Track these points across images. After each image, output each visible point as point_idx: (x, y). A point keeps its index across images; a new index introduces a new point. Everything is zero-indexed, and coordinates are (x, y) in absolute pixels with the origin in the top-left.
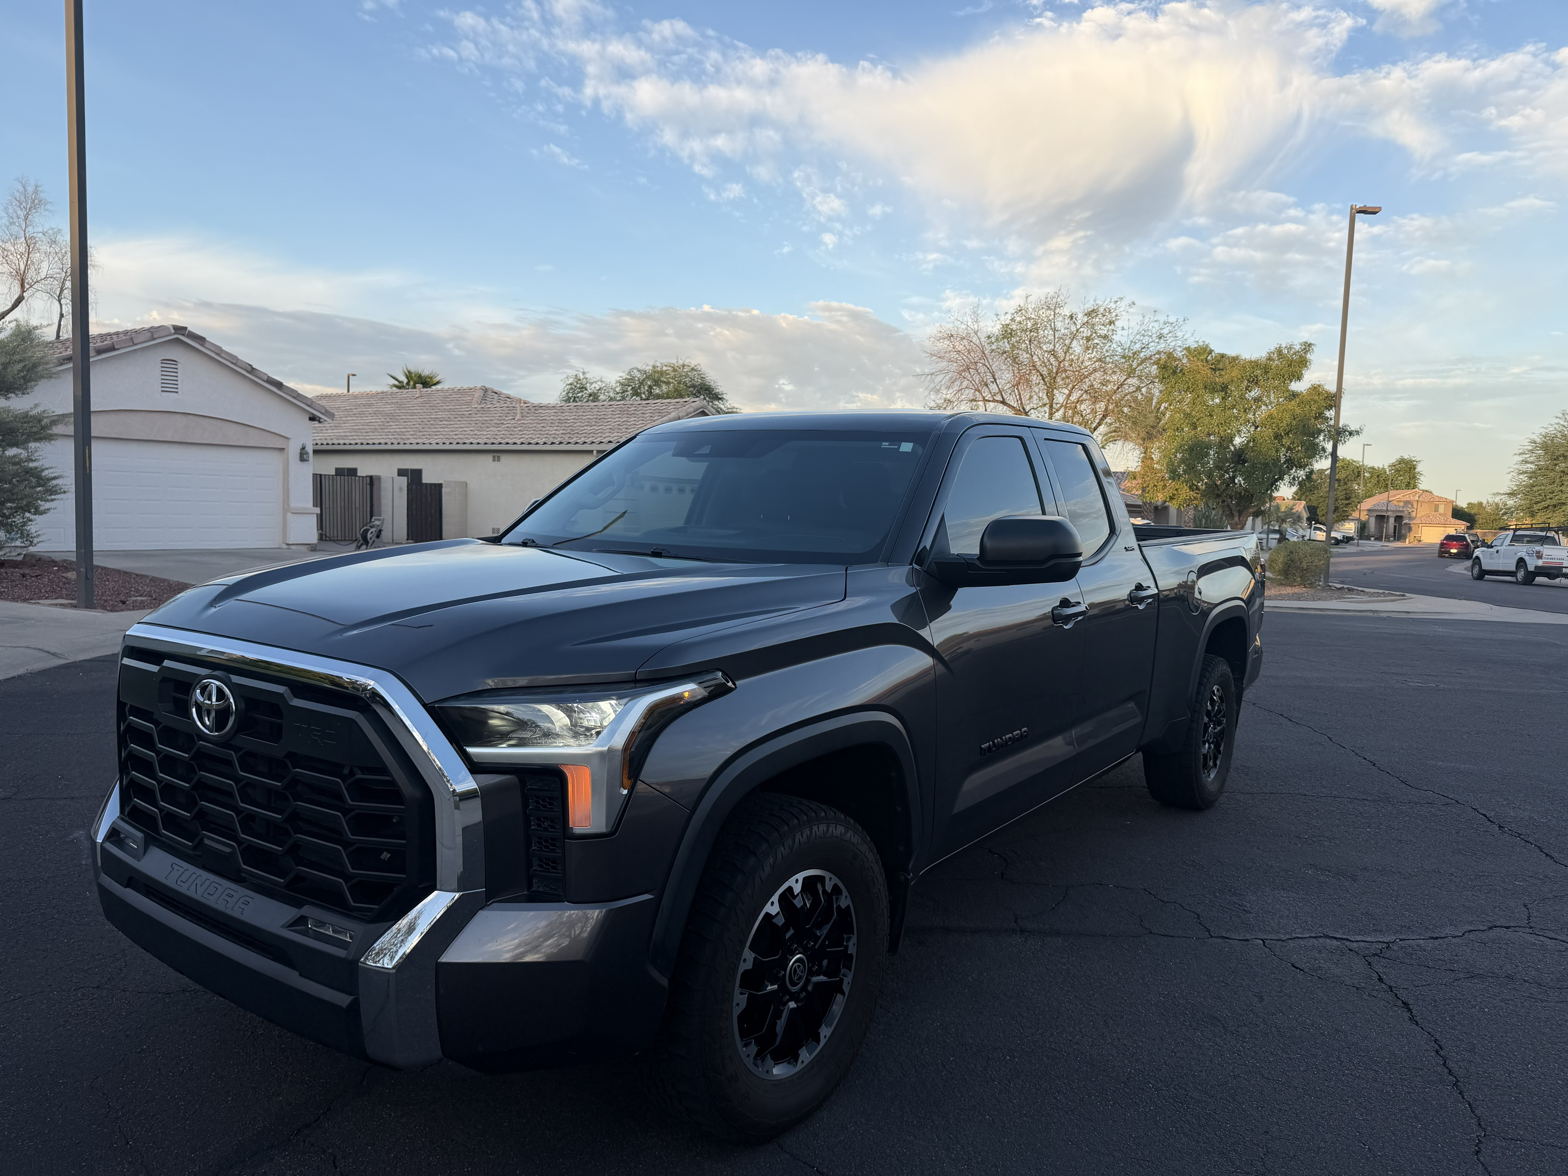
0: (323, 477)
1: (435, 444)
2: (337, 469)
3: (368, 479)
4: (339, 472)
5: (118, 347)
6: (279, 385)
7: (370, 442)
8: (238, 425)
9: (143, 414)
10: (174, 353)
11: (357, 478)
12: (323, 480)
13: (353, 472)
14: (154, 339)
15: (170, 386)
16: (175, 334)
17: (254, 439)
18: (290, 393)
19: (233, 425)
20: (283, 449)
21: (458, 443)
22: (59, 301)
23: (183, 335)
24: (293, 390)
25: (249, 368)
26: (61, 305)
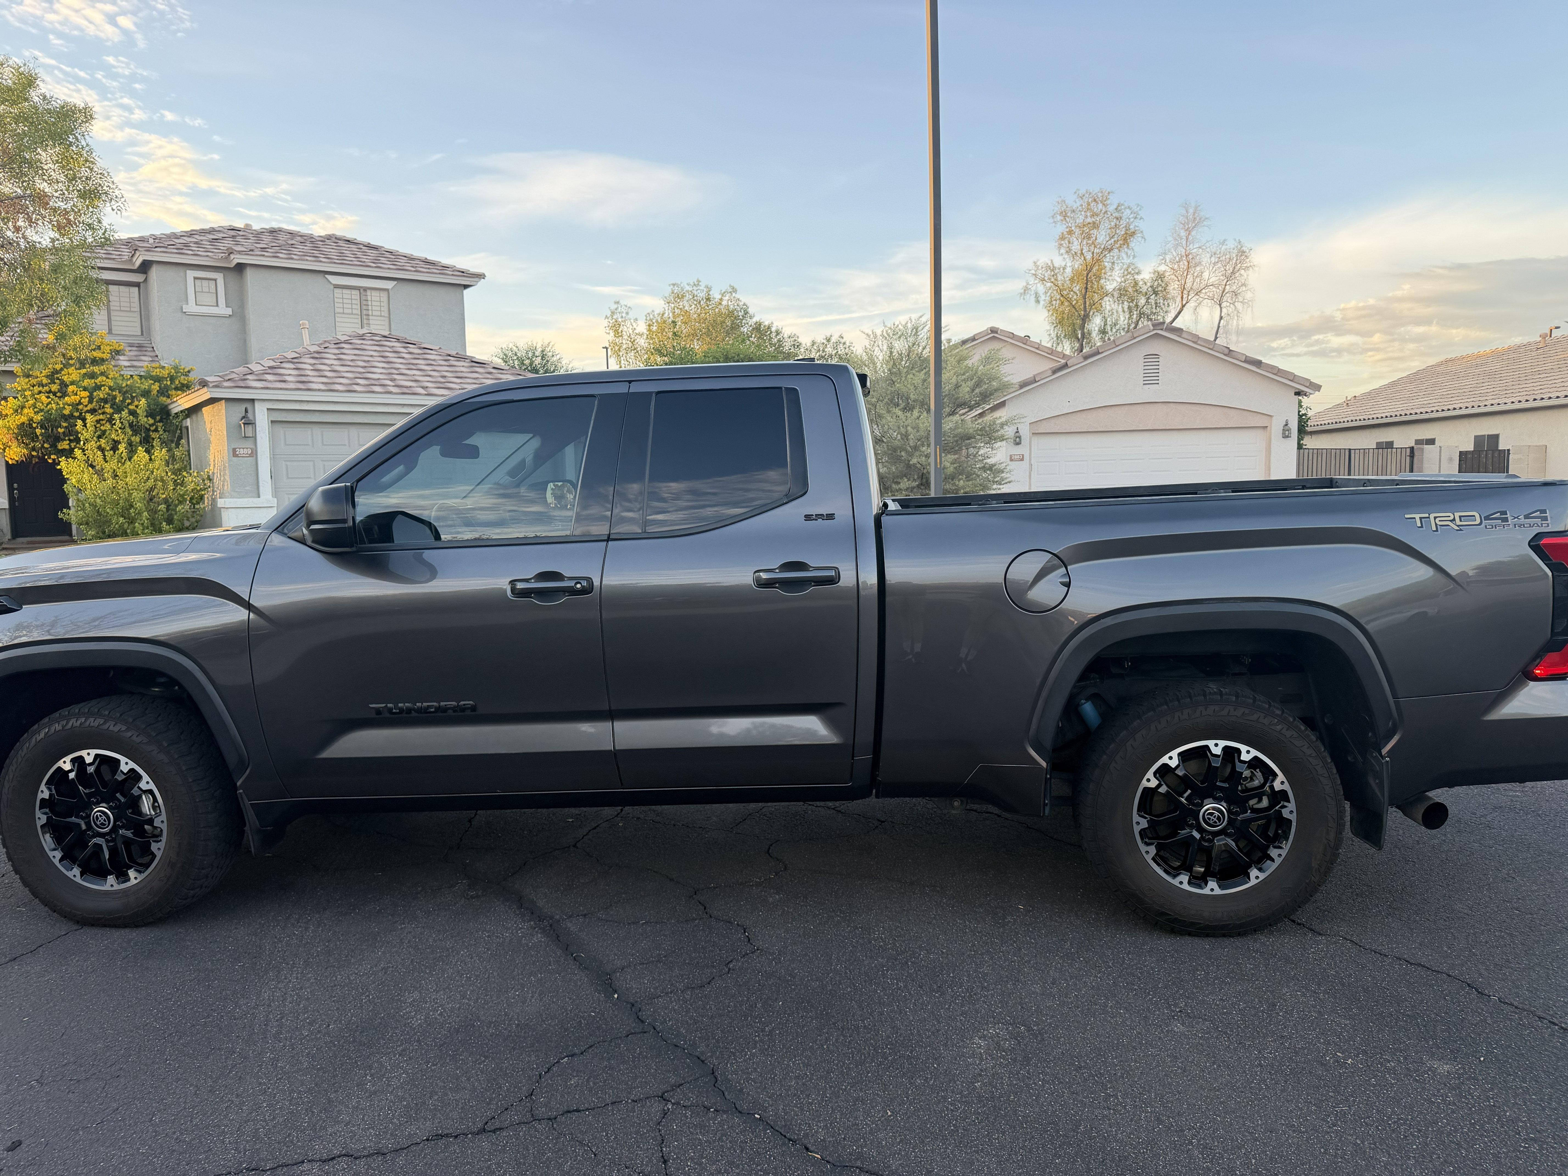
0: (1353, 452)
1: (1509, 404)
2: (1377, 443)
3: (1408, 450)
4: (1380, 446)
5: (1103, 350)
6: (1258, 363)
7: (1445, 408)
8: (1218, 408)
9: (1127, 408)
10: (1155, 347)
11: (1394, 450)
12: (1352, 455)
13: (1390, 445)
14: (1135, 338)
15: (1151, 378)
16: (1154, 330)
17: (1235, 420)
18: (1270, 370)
19: (1213, 408)
20: (1267, 427)
21: (1535, 400)
22: (1220, 305)
23: (1162, 329)
24: (1273, 367)
25: (1226, 351)
26: (1221, 308)
